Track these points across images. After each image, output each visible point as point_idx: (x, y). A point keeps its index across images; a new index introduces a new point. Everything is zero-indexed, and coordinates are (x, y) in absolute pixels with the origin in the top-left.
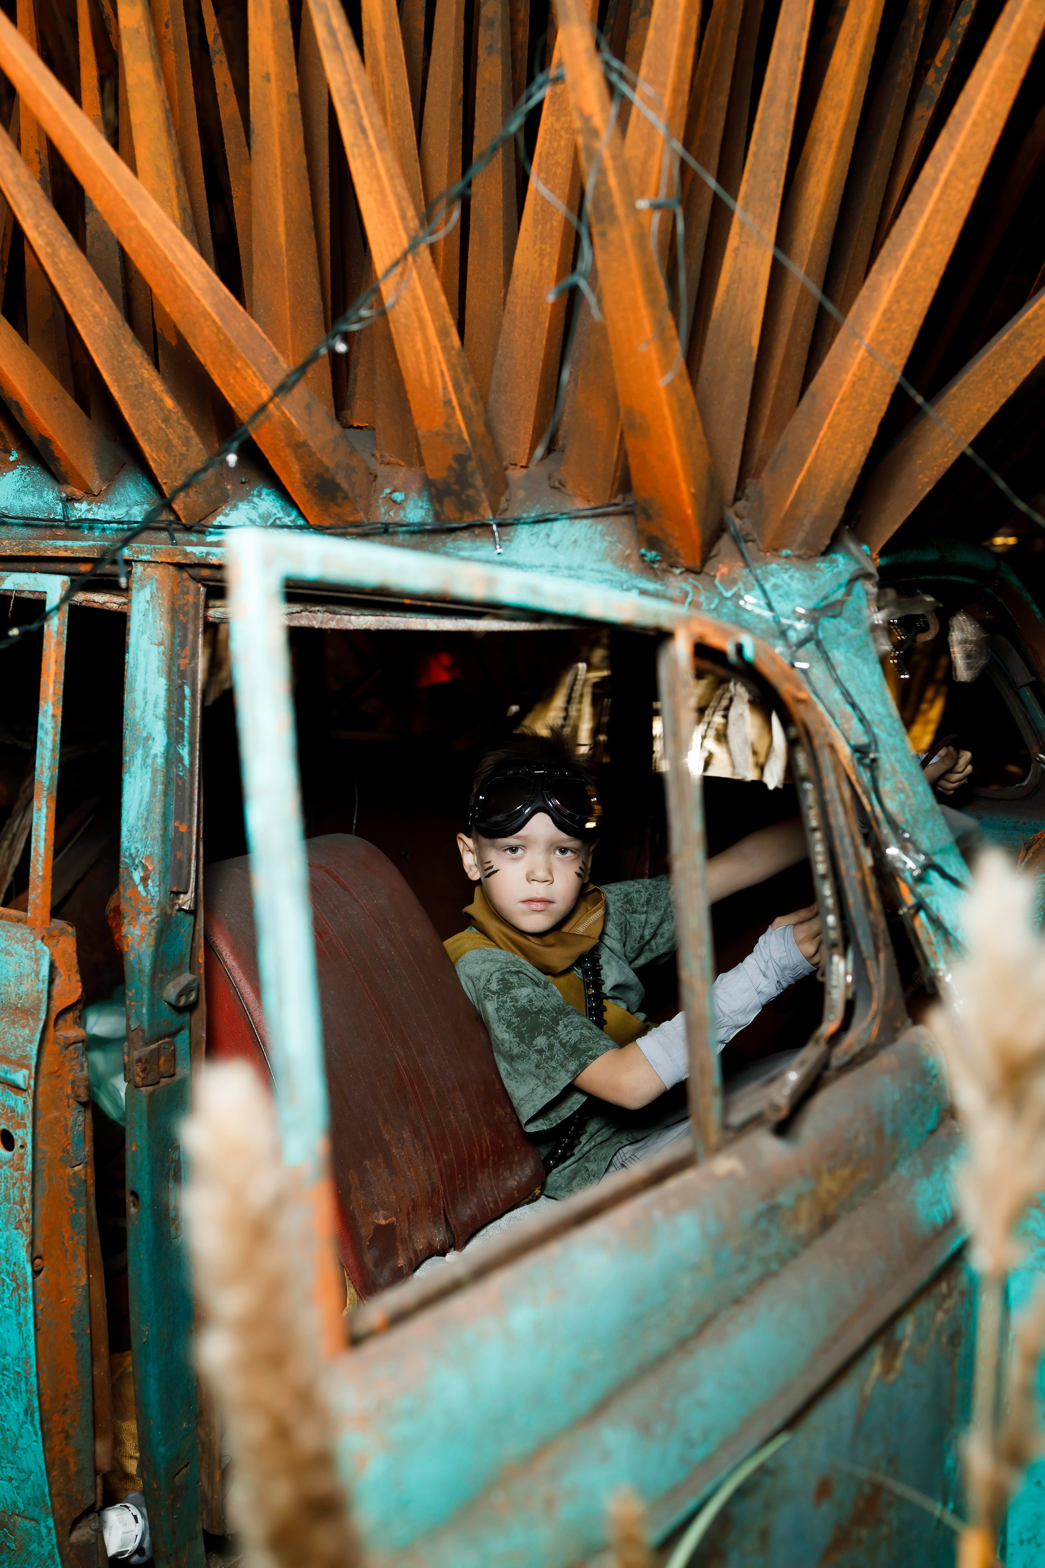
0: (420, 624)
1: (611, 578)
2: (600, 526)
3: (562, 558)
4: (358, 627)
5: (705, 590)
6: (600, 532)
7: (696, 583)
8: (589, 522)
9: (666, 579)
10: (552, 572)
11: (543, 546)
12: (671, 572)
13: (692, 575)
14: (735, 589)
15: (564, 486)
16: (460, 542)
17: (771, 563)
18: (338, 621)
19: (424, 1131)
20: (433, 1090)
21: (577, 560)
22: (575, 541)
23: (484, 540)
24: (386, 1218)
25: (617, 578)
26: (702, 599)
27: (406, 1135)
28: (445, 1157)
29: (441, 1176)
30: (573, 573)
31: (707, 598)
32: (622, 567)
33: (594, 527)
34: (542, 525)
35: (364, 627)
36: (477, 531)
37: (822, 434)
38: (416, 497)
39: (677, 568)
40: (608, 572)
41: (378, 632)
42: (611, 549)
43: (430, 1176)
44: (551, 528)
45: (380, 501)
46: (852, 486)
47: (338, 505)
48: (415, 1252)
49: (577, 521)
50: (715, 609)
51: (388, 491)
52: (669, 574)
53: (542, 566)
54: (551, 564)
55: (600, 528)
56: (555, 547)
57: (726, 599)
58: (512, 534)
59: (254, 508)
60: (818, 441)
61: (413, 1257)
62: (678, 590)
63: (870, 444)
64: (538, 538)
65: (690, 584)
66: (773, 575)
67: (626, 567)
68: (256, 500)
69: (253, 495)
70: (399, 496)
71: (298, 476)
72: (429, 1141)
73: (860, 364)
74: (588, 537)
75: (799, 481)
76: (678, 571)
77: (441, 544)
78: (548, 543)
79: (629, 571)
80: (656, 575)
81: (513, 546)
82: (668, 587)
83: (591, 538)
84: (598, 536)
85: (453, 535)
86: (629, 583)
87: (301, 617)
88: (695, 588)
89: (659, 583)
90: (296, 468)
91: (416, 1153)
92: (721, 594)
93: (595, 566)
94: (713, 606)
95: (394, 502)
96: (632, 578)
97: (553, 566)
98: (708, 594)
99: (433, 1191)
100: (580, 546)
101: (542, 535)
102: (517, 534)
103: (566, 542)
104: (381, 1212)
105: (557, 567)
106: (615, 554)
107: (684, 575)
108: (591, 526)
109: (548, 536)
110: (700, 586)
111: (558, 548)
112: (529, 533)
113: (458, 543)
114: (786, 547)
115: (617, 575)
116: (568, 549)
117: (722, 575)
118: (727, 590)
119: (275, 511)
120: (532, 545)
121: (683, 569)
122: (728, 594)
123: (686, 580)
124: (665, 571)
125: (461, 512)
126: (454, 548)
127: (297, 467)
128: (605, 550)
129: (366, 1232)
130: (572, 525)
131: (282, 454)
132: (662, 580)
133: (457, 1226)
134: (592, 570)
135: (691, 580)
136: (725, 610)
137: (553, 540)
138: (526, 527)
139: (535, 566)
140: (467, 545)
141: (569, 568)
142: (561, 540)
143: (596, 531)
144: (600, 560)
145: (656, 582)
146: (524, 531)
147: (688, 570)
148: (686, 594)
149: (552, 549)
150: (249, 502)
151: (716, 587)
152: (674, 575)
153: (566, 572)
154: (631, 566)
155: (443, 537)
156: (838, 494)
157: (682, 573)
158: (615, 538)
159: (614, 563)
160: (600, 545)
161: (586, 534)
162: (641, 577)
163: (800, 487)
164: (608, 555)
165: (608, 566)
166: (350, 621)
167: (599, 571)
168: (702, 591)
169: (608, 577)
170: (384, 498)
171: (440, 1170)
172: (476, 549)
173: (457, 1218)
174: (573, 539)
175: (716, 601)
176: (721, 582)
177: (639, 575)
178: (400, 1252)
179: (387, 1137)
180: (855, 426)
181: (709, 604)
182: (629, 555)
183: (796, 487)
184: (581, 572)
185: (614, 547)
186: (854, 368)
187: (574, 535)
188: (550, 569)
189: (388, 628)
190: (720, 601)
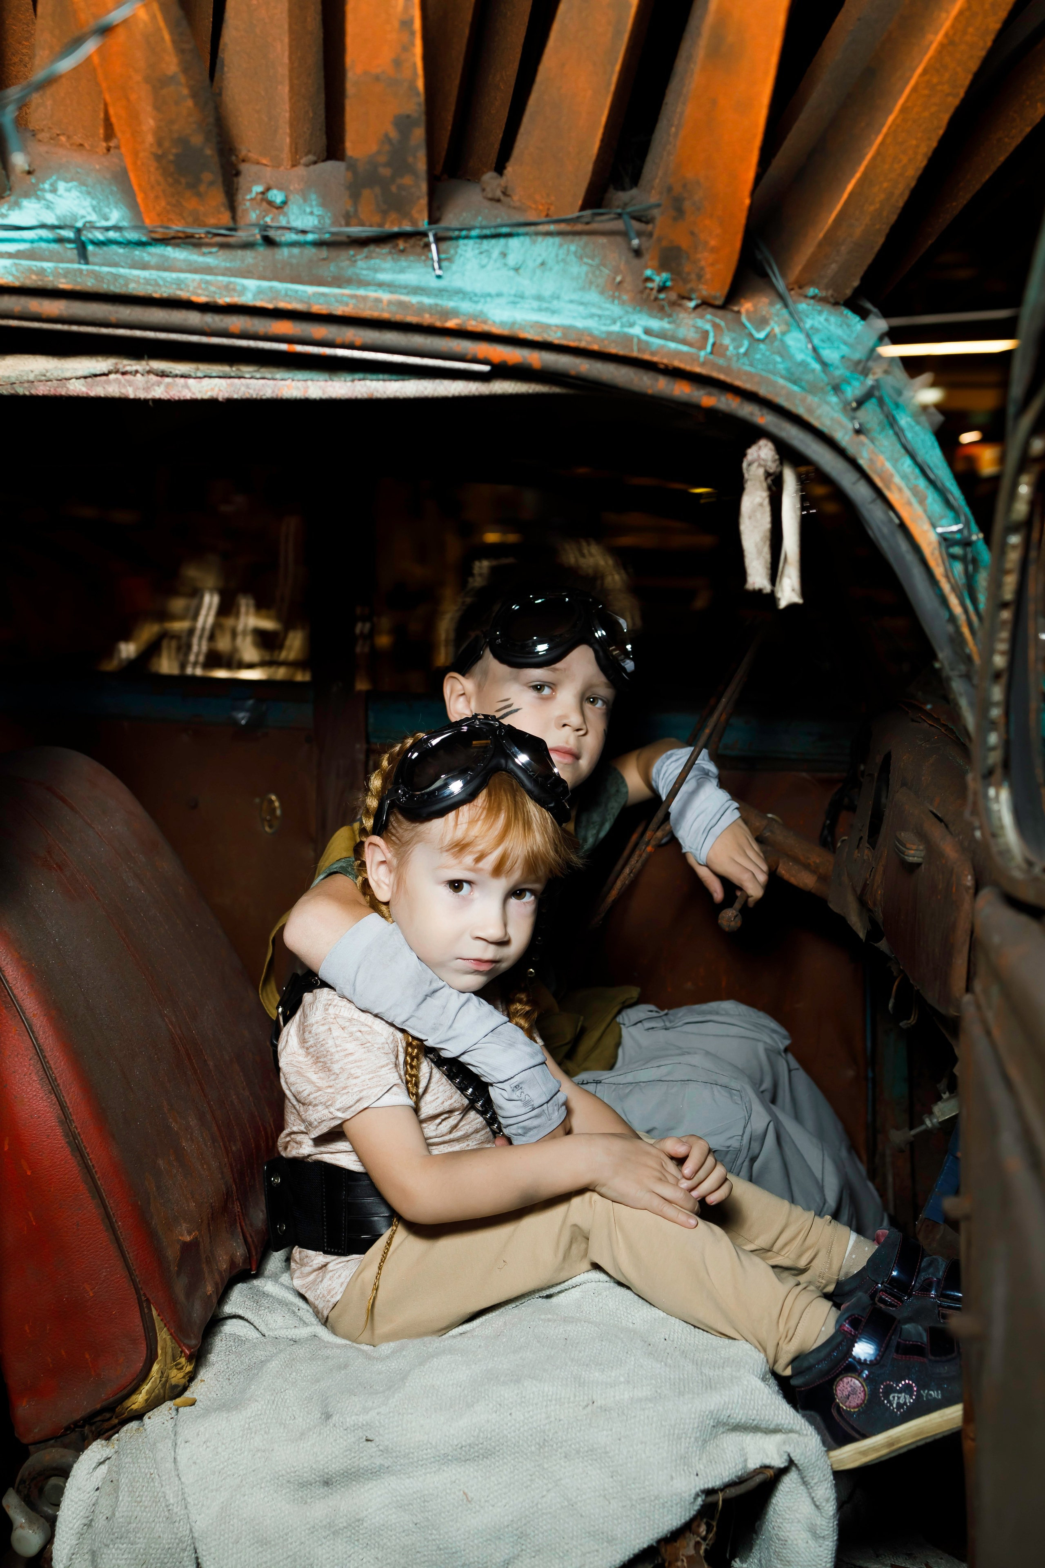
0: (298, 388)
1: (599, 312)
2: (573, 246)
3: (525, 284)
4: (199, 396)
5: (729, 330)
6: (575, 253)
7: (718, 321)
8: (557, 240)
9: (674, 315)
10: (514, 303)
11: (498, 269)
12: (680, 305)
13: (710, 310)
14: (768, 329)
15: (508, 196)
16: (378, 261)
17: (801, 302)
18: (168, 386)
19: (209, 1117)
20: (211, 1063)
21: (548, 287)
22: (543, 264)
23: (412, 258)
24: (189, 1233)
25: (607, 313)
26: (726, 340)
27: (193, 1122)
28: (234, 1148)
29: (232, 1171)
30: (545, 305)
31: (733, 340)
32: (613, 298)
33: (565, 247)
34: (493, 241)
35: (206, 396)
36: (401, 245)
37: (891, 119)
38: (301, 201)
39: (690, 299)
40: (594, 305)
41: (230, 402)
42: (593, 273)
43: (222, 1173)
44: (506, 245)
45: (248, 204)
46: (901, 204)
47: (199, 195)
48: (220, 1273)
49: (540, 239)
50: (746, 354)
51: (258, 188)
52: (678, 309)
53: (499, 295)
54: (513, 292)
55: (573, 248)
56: (517, 270)
57: (759, 340)
58: (452, 252)
59: (48, 207)
60: (885, 130)
61: (219, 1281)
62: (693, 329)
63: (934, 144)
64: (490, 257)
65: (708, 321)
66: (807, 316)
67: (619, 298)
68: (49, 196)
69: (44, 190)
70: (277, 196)
71: (150, 139)
72: (216, 1128)
73: (957, 18)
74: (560, 258)
75: (850, 187)
76: (692, 304)
77: (347, 263)
78: (505, 265)
79: (623, 303)
80: (662, 309)
81: (454, 267)
82: (678, 326)
83: (564, 260)
84: (572, 257)
85: (366, 250)
86: (624, 320)
87: (108, 382)
88: (716, 326)
89: (666, 320)
90: (149, 123)
91: (206, 1145)
92: (751, 335)
93: (575, 296)
94: (742, 350)
95: (271, 203)
96: (627, 312)
97: (515, 296)
98: (734, 335)
99: (227, 1193)
100: (551, 269)
101: (496, 253)
102: (460, 251)
103: (531, 264)
104: (184, 1226)
105: (522, 297)
106: (601, 281)
107: (699, 310)
108: (561, 246)
109: (504, 255)
110: (722, 324)
111: (521, 271)
112: (477, 251)
113: (373, 262)
114: (812, 283)
115: (608, 309)
116: (534, 272)
117: (747, 312)
118: (759, 330)
119: (82, 212)
120: (483, 267)
121: (699, 302)
122: (761, 335)
123: (702, 317)
124: (673, 304)
125: (384, 213)
126: (368, 269)
127: (151, 122)
128: (587, 274)
129: (172, 1253)
130: (534, 242)
131: (133, 97)
132: (670, 316)
133: (253, 1235)
134: (571, 301)
135: (709, 317)
136: (758, 356)
137: (512, 260)
138: (471, 242)
139: (489, 295)
140: (388, 264)
141: (539, 298)
142: (524, 261)
143: (568, 251)
144: (582, 289)
145: (661, 319)
146: (469, 248)
147: (705, 304)
148: (705, 334)
149: (512, 273)
150: (38, 198)
151: (744, 327)
152: (686, 309)
153: (535, 304)
154: (625, 297)
155: (352, 252)
156: (885, 214)
157: (697, 307)
158: (597, 261)
159: (602, 293)
160: (577, 269)
161: (557, 255)
162: (640, 311)
163: (851, 194)
164: (591, 283)
165: (593, 296)
166: (187, 386)
167: (582, 304)
168: (726, 331)
169: (595, 311)
170: (252, 199)
171: (231, 1165)
172: (402, 271)
173: (251, 1225)
174: (539, 261)
175: (746, 343)
176: (749, 320)
177: (638, 308)
178: (206, 1275)
179: (175, 1126)
180: (926, 114)
181: (737, 347)
182: (620, 283)
183: (845, 196)
184: (555, 304)
185: (597, 273)
186: (947, 24)
187: (540, 255)
188: (512, 299)
189: (247, 396)
190: (750, 345)
